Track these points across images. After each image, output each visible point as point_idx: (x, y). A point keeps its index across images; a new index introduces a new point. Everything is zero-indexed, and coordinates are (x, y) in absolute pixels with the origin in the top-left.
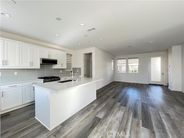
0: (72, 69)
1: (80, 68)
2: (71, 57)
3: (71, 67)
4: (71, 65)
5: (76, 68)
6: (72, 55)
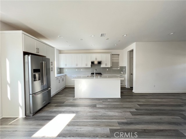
0: (119, 67)
5: (123, 67)
6: (119, 55)
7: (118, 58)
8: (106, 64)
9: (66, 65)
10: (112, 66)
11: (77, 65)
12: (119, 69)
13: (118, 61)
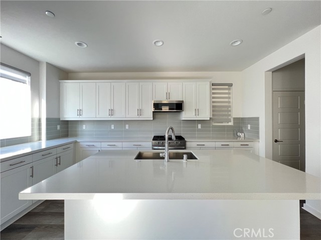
0: (232, 120)
1: (257, 119)
2: (229, 89)
3: (230, 115)
4: (230, 111)
5: (246, 118)
6: (231, 85)
7: (229, 93)
8: (197, 111)
9: (80, 112)
10: (213, 115)
11: (112, 112)
12: (231, 124)
13: (229, 102)
